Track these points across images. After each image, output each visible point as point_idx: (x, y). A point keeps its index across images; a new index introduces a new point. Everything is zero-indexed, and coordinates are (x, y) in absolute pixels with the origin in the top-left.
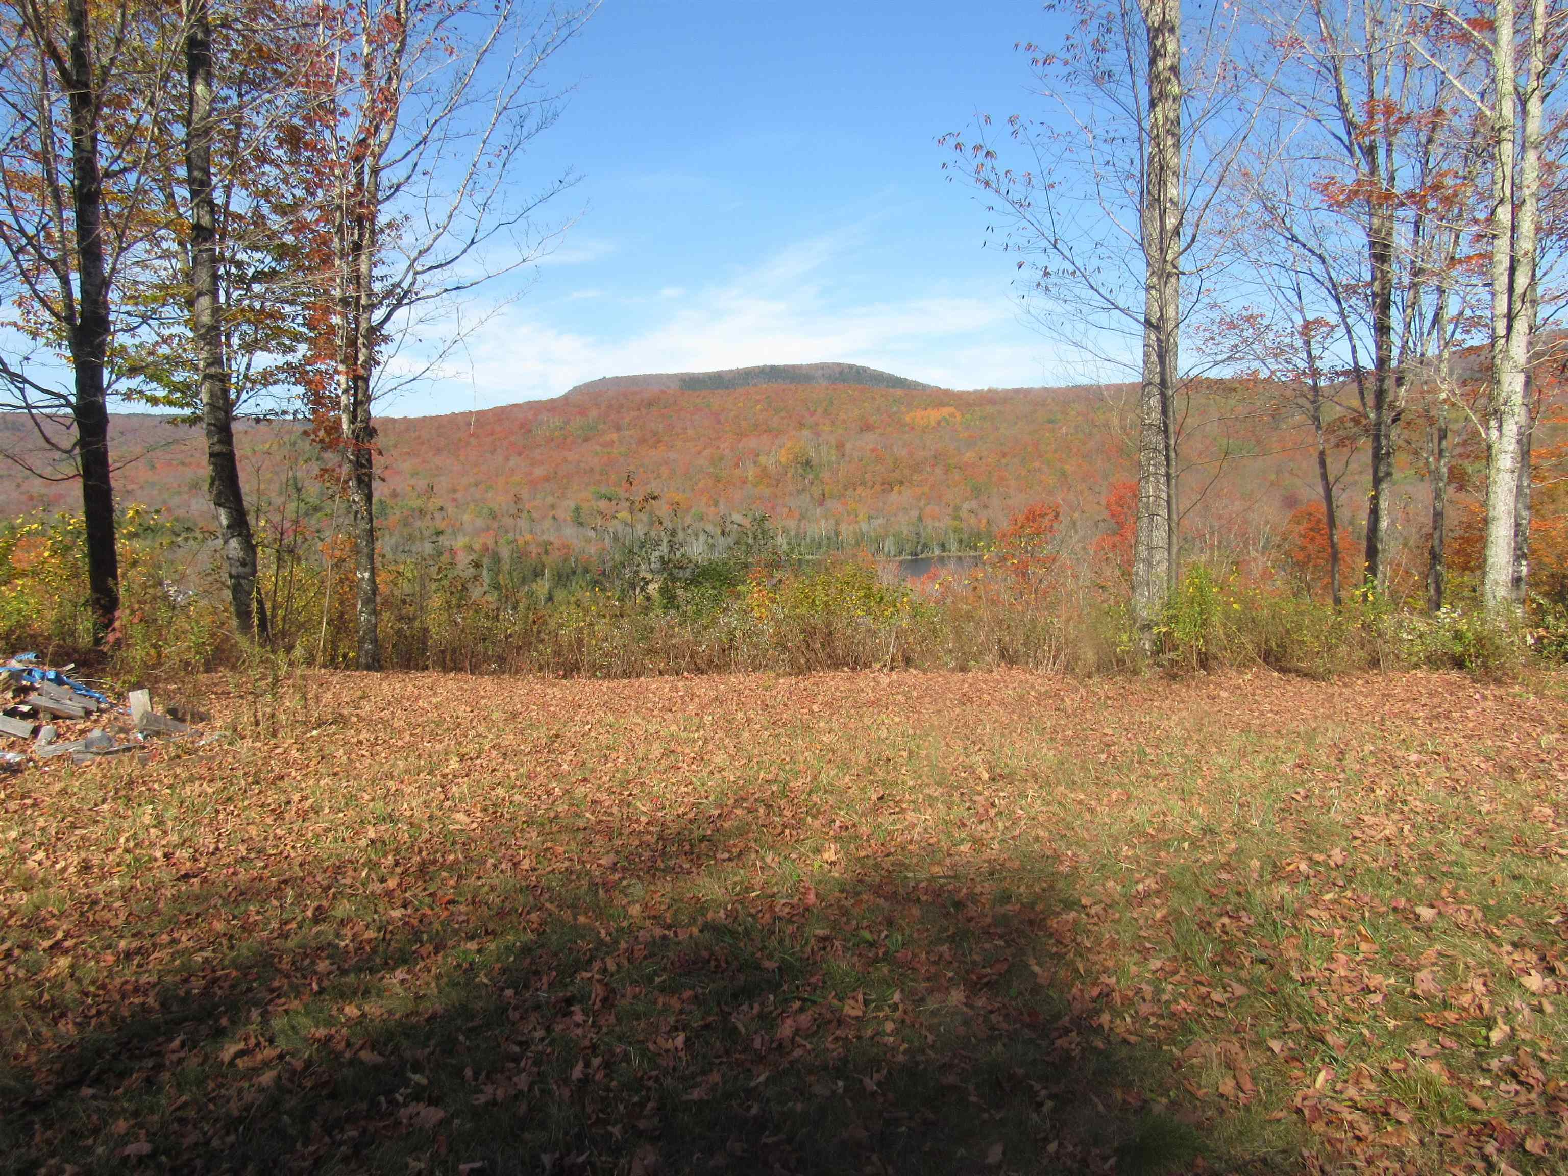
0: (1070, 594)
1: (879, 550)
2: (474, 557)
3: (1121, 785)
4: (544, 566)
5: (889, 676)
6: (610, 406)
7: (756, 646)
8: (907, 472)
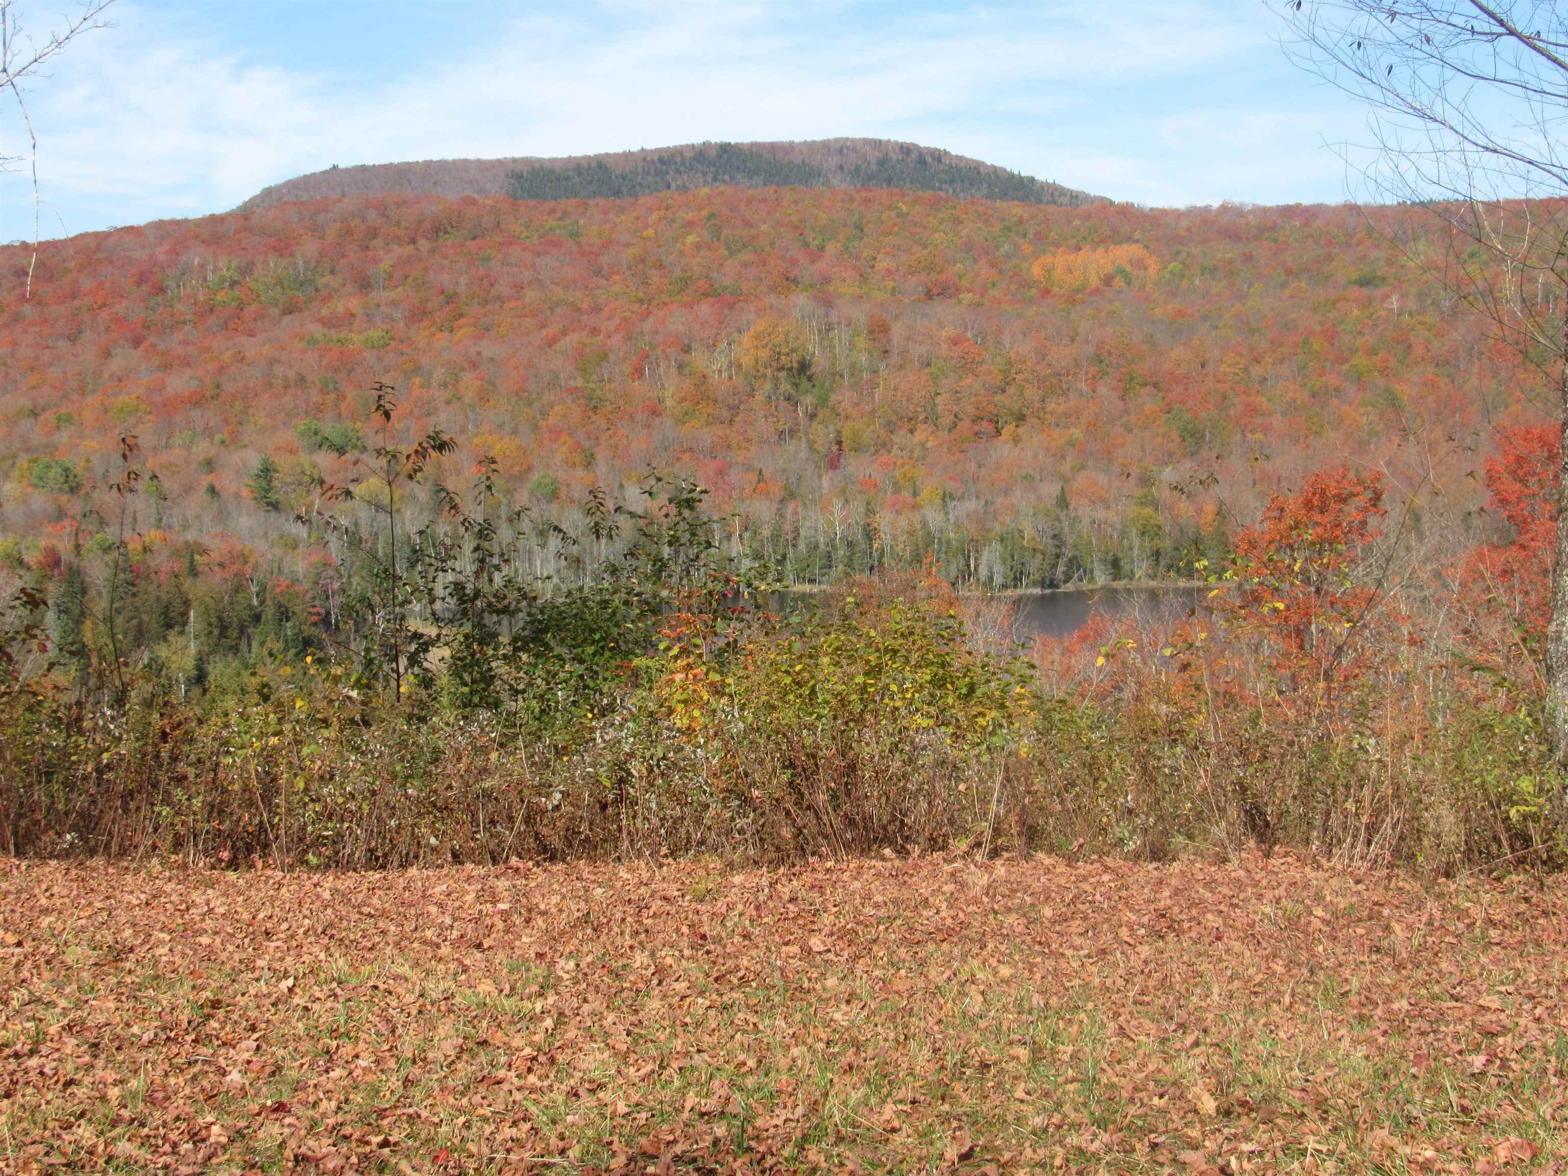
0: (1406, 680)
1: (967, 574)
2: (27, 580)
3: (1517, 1125)
4: (187, 603)
5: (988, 869)
6: (348, 232)
7: (679, 797)
8: (1033, 394)
